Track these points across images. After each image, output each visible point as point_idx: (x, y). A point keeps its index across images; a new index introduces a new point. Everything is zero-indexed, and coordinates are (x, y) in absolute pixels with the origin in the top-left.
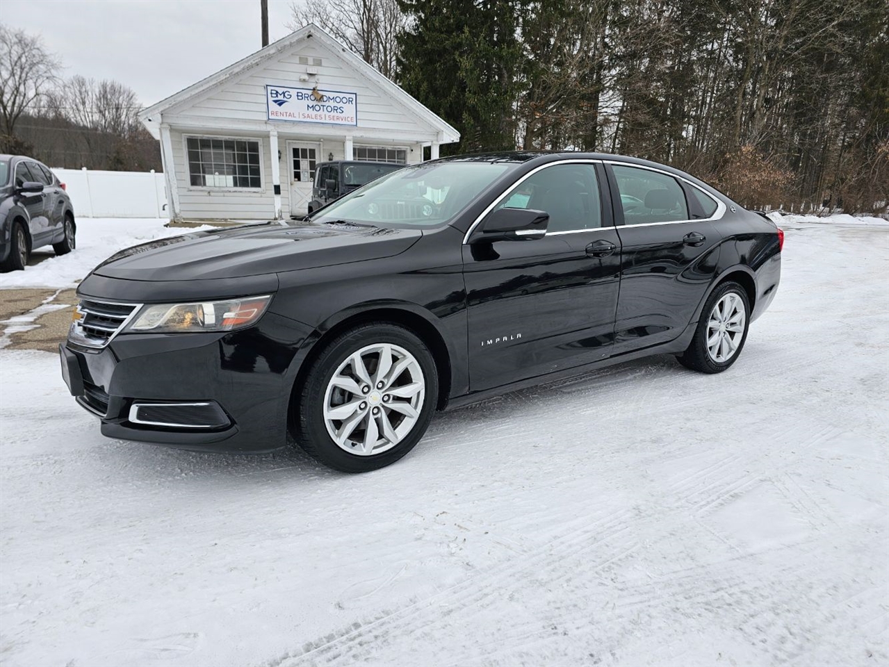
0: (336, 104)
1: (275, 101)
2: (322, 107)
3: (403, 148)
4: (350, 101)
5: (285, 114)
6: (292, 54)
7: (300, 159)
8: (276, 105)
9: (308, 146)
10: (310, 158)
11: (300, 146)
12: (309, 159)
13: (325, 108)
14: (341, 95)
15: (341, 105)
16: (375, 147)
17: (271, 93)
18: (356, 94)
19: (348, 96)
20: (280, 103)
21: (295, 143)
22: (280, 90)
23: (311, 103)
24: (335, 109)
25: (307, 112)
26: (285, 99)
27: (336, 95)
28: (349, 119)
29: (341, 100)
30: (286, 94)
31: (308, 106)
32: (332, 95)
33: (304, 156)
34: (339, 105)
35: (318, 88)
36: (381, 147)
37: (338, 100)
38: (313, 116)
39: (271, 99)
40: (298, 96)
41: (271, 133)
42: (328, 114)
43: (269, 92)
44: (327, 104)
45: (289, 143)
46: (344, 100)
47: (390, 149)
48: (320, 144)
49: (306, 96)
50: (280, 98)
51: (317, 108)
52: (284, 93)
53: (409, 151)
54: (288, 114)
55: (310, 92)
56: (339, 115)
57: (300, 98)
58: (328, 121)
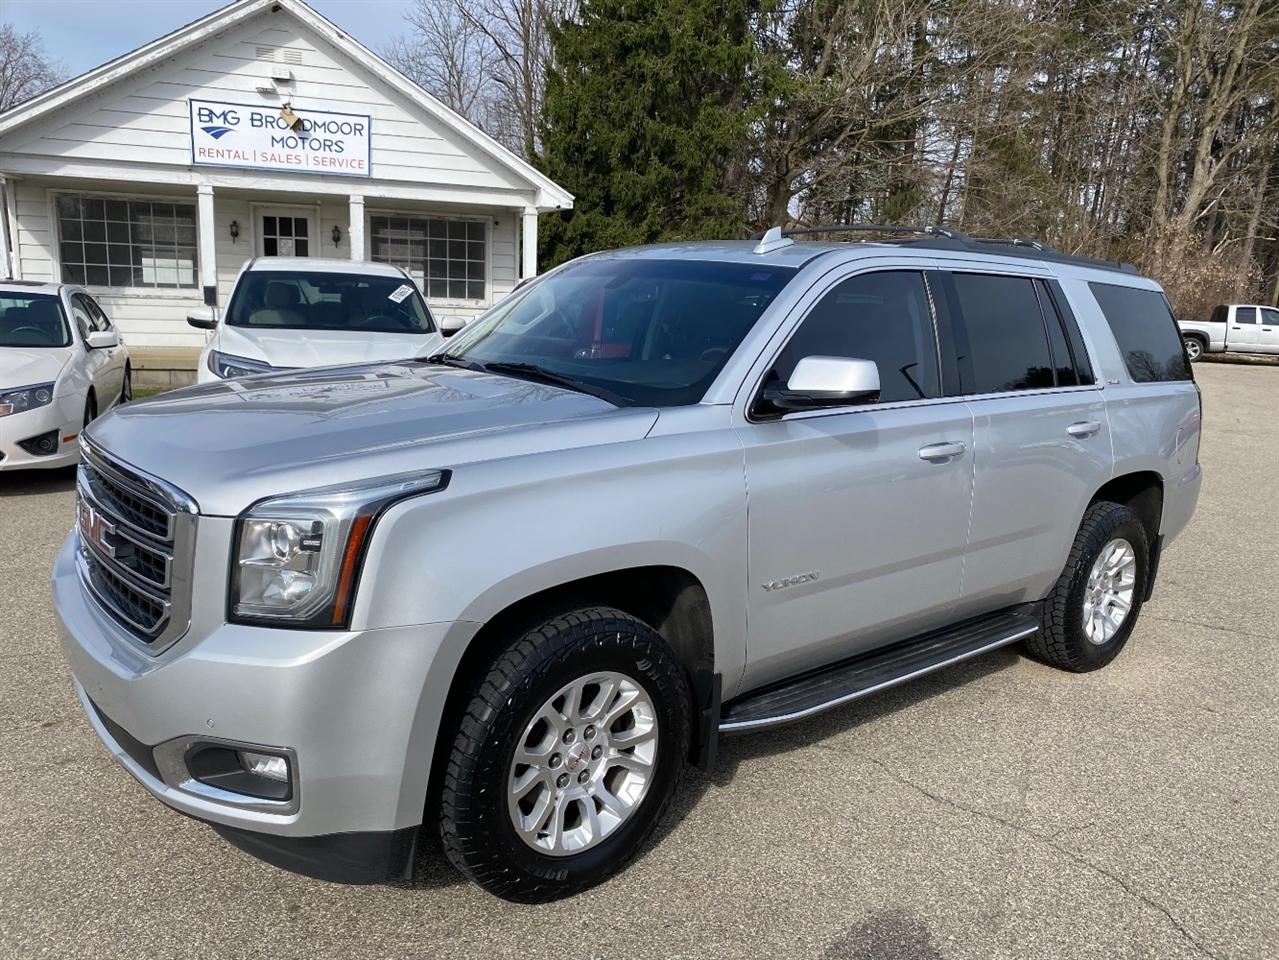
0: (328, 136)
1: (207, 130)
2: (300, 141)
3: (479, 218)
4: (357, 129)
5: (226, 154)
6: (243, 42)
7: (278, 237)
8: (208, 136)
9: (293, 215)
10: (296, 235)
11: (278, 213)
12: (294, 238)
13: (307, 142)
14: (340, 119)
15: (339, 136)
16: (424, 216)
17: (200, 114)
18: (369, 117)
19: (352, 120)
20: (217, 133)
21: (267, 207)
22: (218, 109)
23: (278, 134)
24: (326, 145)
25: (270, 151)
26: (227, 126)
27: (328, 118)
28: (355, 164)
29: (340, 128)
30: (229, 117)
31: (273, 138)
32: (320, 119)
33: (286, 232)
34: (335, 138)
35: (292, 106)
36: (435, 216)
37: (333, 127)
38: (284, 159)
39: (198, 125)
40: (252, 119)
41: (201, 190)
42: (313, 154)
43: (195, 111)
44: (310, 135)
45: (255, 208)
46: (346, 129)
47: (452, 219)
48: (315, 210)
49: (269, 119)
50: (218, 123)
51: (292, 143)
52: (224, 115)
53: (491, 224)
54: (232, 154)
55: (276, 114)
56: (335, 155)
57: (255, 123)
58: (312, 167)
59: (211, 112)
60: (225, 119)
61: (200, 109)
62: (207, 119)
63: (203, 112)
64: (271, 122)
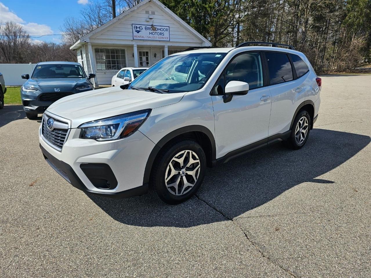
0: (161, 32)
1: (136, 31)
2: (155, 33)
4: (167, 30)
6: (143, 10)
7: (142, 56)
8: (136, 32)
9: (145, 51)
11: (142, 50)
12: (146, 56)
13: (157, 33)
14: (163, 28)
15: (163, 32)
17: (134, 28)
18: (169, 27)
19: (166, 28)
20: (138, 32)
22: (138, 26)
23: (151, 32)
24: (161, 34)
25: (149, 36)
26: (140, 30)
27: (161, 27)
28: (166, 38)
32: (159, 28)
33: (144, 55)
34: (162, 32)
35: (154, 25)
37: (162, 30)
38: (152, 37)
39: (134, 30)
41: (134, 45)
42: (158, 36)
43: (133, 27)
44: (157, 32)
46: (164, 30)
48: (150, 50)
50: (138, 29)
51: (153, 33)
52: (139, 27)
54: (141, 37)
55: (150, 27)
56: (162, 36)
57: (146, 29)
58: (158, 39)
59: (137, 27)
60: (140, 28)
61: (134, 26)
62: (136, 28)
63: (135, 27)
64: (149, 29)
